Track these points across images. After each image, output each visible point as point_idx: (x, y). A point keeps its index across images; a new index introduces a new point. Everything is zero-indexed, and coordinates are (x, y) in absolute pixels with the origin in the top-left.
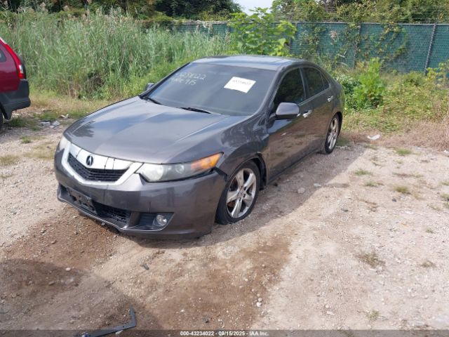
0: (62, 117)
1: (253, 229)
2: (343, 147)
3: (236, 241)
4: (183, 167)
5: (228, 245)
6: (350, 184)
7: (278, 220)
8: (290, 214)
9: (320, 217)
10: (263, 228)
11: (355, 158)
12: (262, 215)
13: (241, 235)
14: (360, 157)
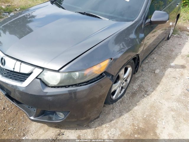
0: (16, 10)
1: (128, 110)
2: (176, 35)
3: (117, 122)
4: (77, 73)
5: (111, 127)
6: (186, 65)
7: (145, 100)
8: (153, 93)
9: (174, 97)
10: (136, 108)
11: (184, 44)
12: (134, 94)
13: (120, 116)
14: (187, 43)
